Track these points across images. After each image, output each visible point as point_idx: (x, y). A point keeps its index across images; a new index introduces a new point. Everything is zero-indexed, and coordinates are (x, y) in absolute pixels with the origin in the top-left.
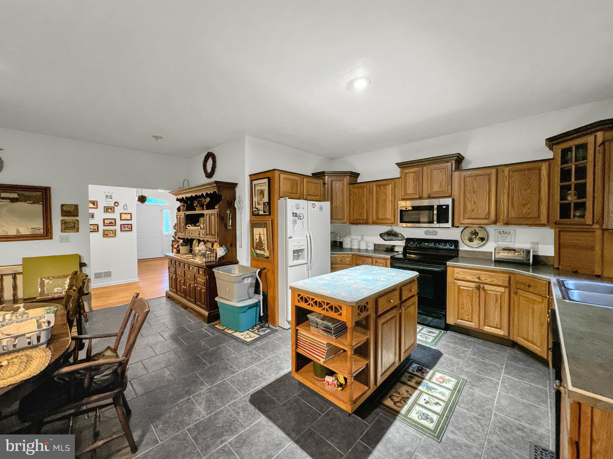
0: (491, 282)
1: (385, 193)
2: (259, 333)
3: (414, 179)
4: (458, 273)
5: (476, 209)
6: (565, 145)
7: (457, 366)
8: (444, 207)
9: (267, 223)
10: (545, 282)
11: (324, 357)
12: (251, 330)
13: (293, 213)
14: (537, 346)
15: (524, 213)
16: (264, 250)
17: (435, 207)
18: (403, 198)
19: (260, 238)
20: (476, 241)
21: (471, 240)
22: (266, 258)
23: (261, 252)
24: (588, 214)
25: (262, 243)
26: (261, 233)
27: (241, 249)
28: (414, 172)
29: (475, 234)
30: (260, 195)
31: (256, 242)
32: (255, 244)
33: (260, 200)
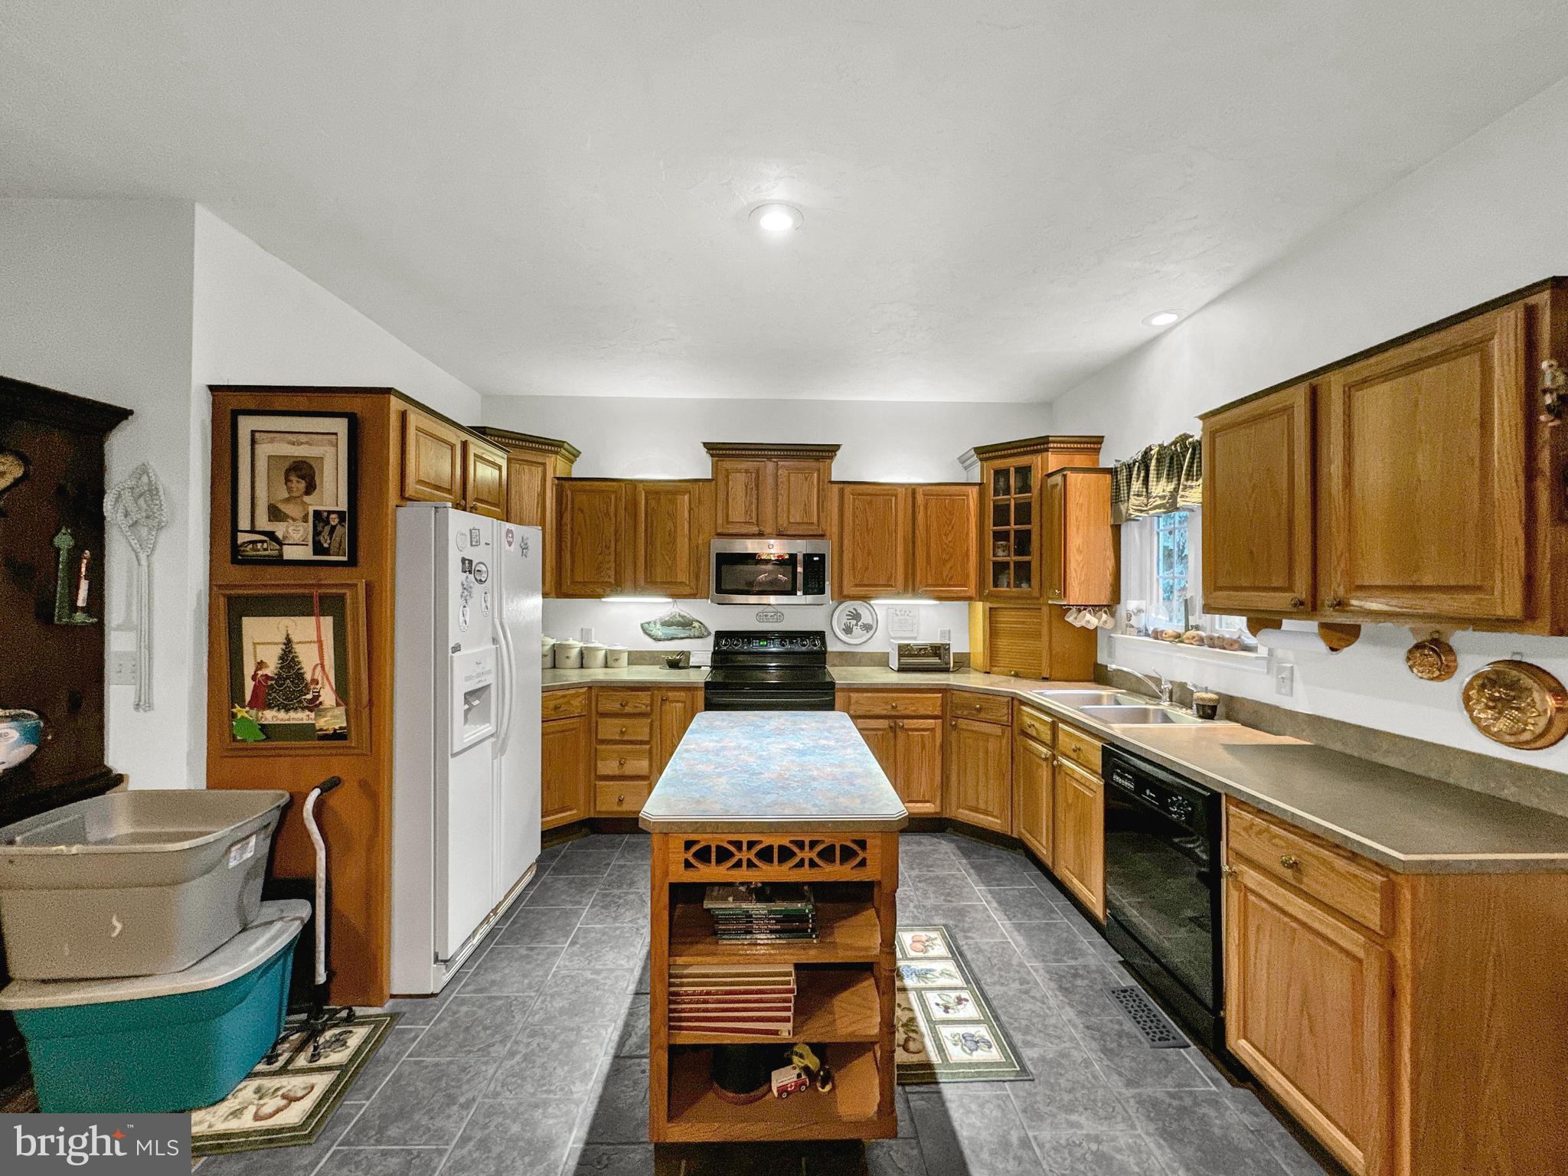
0: (914, 711)
1: (672, 516)
2: (322, 1062)
3: (746, 487)
4: (857, 702)
5: (871, 566)
6: (1000, 464)
7: (912, 905)
8: (816, 559)
9: (342, 597)
10: (1006, 699)
11: (790, 1014)
12: (261, 1067)
13: (463, 560)
14: (993, 816)
15: (945, 576)
16: (314, 705)
17: (800, 557)
18: (719, 531)
19: (288, 658)
20: (857, 630)
21: (848, 630)
22: (326, 737)
23: (292, 714)
24: (1035, 581)
25: (300, 676)
26: (295, 638)
27: (150, 714)
28: (747, 471)
29: (856, 616)
30: (287, 480)
31: (254, 678)
32: (249, 686)
33: (287, 500)
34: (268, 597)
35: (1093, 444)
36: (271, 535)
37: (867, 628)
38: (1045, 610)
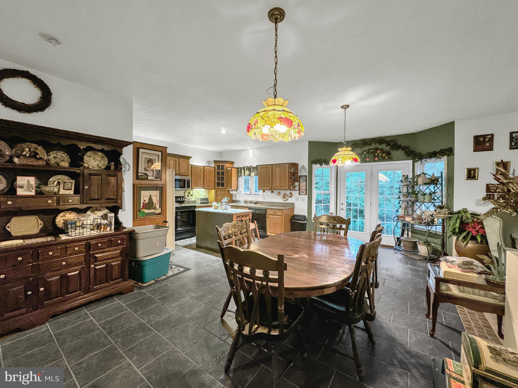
3: (173, 164)
5: (197, 182)
6: (218, 164)
8: (188, 180)
9: (161, 187)
15: (209, 185)
16: (155, 208)
17: (186, 180)
19: (150, 199)
20: (190, 196)
21: (188, 196)
22: (157, 214)
23: (151, 210)
24: (225, 186)
25: (153, 203)
26: (152, 195)
27: (124, 212)
28: (173, 160)
29: (189, 193)
30: (148, 163)
31: (143, 203)
32: (142, 205)
33: (147, 167)
34: (145, 187)
35: (232, 163)
36: (146, 174)
37: (192, 195)
38: (226, 191)
